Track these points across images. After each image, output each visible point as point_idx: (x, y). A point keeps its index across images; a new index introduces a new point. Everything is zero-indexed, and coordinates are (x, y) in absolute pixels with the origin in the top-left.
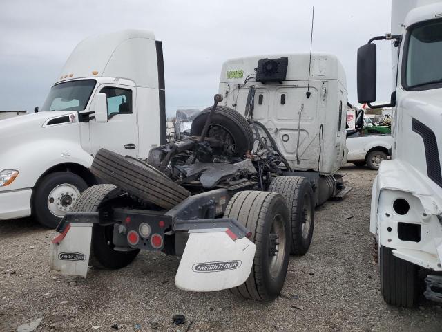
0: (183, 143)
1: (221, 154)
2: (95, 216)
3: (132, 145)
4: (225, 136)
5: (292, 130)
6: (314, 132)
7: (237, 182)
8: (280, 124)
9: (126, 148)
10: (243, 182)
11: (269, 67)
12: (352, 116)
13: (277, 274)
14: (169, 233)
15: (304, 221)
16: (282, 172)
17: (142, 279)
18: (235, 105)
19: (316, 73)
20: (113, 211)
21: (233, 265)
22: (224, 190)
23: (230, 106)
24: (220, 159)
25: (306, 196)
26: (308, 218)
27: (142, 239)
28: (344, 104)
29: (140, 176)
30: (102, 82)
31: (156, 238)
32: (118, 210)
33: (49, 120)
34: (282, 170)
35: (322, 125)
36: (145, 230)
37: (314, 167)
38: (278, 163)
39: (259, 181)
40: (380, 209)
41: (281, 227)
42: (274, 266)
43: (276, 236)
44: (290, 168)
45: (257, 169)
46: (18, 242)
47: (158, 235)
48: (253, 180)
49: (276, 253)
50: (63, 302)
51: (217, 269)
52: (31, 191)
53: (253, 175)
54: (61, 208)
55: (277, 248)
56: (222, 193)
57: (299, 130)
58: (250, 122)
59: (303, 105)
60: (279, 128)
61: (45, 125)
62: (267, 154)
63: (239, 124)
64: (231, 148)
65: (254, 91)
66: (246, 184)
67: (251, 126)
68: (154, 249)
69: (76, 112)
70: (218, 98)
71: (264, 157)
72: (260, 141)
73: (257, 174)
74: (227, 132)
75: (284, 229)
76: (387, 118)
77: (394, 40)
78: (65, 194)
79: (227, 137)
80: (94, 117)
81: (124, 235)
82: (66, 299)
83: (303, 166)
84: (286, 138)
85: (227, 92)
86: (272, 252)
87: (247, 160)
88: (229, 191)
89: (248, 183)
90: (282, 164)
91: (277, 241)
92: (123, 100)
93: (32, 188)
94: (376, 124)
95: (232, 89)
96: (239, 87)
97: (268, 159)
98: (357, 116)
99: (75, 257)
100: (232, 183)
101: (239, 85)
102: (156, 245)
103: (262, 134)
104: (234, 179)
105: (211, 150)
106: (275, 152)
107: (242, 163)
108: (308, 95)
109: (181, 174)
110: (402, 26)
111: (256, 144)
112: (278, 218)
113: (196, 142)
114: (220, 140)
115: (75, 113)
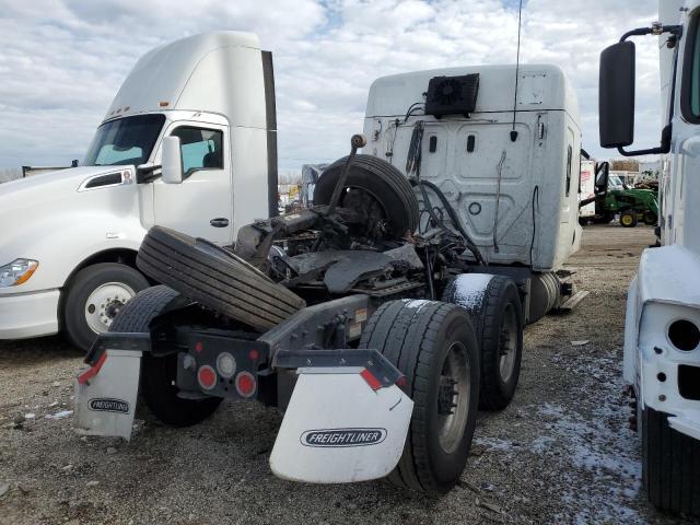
0: (298, 216)
1: (363, 235)
2: (146, 339)
3: (222, 220)
4: (371, 205)
5: (486, 195)
6: (523, 198)
7: (388, 283)
8: (465, 185)
9: (214, 225)
10: (398, 284)
11: (448, 91)
12: (589, 173)
13: (454, 447)
14: (265, 373)
15: (503, 350)
16: (467, 267)
17: (225, 446)
18: (389, 155)
19: (526, 99)
20: (176, 330)
21: (372, 436)
22: (364, 297)
23: (381, 156)
24: (362, 243)
25: (508, 308)
26: (512, 345)
27: (222, 380)
28: (576, 153)
29: (215, 274)
30: (176, 118)
31: (245, 380)
32: (184, 329)
33: (88, 181)
34: (468, 263)
35: (537, 187)
36: (227, 364)
37: (524, 258)
38: (460, 251)
39: (427, 281)
40: (643, 338)
41: (462, 364)
42: (449, 432)
43: (452, 381)
44: (481, 258)
45: (424, 261)
46: (36, 376)
47: (248, 374)
48: (416, 279)
49: (453, 409)
50: (91, 483)
51: (345, 443)
52: (58, 293)
53: (417, 270)
54: (106, 321)
55: (454, 401)
56: (361, 302)
57: (498, 195)
58: (413, 183)
59: (504, 153)
60: (463, 191)
61: (83, 187)
62: (442, 236)
63: (394, 185)
64: (381, 225)
65: (422, 131)
66: (404, 287)
67: (417, 188)
68: (241, 397)
69: (132, 167)
70: (357, 142)
71: (437, 241)
72: (432, 215)
73: (424, 270)
74: (374, 199)
75: (467, 366)
76: (647, 176)
77: (668, 35)
78: (113, 299)
79: (373, 207)
80: (160, 175)
81: (193, 372)
82: (98, 477)
83: (504, 256)
84: (475, 210)
85: (377, 134)
86: (445, 408)
87: (406, 245)
88: (373, 298)
89: (409, 286)
90: (468, 252)
91: (455, 388)
92: (210, 147)
93: (60, 289)
94: (629, 187)
95: (384, 128)
96: (397, 124)
97: (443, 243)
98: (596, 173)
99: (114, 405)
100: (378, 284)
101: (397, 120)
102: (244, 391)
103: (435, 202)
104: (383, 279)
105: (344, 228)
106: (457, 233)
107: (398, 251)
108: (514, 136)
109: (288, 270)
110: (682, 9)
111: (425, 219)
112: (456, 349)
113: (320, 215)
114: (362, 212)
115: (131, 169)
